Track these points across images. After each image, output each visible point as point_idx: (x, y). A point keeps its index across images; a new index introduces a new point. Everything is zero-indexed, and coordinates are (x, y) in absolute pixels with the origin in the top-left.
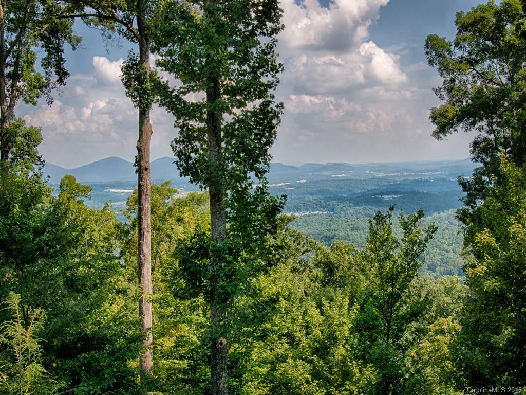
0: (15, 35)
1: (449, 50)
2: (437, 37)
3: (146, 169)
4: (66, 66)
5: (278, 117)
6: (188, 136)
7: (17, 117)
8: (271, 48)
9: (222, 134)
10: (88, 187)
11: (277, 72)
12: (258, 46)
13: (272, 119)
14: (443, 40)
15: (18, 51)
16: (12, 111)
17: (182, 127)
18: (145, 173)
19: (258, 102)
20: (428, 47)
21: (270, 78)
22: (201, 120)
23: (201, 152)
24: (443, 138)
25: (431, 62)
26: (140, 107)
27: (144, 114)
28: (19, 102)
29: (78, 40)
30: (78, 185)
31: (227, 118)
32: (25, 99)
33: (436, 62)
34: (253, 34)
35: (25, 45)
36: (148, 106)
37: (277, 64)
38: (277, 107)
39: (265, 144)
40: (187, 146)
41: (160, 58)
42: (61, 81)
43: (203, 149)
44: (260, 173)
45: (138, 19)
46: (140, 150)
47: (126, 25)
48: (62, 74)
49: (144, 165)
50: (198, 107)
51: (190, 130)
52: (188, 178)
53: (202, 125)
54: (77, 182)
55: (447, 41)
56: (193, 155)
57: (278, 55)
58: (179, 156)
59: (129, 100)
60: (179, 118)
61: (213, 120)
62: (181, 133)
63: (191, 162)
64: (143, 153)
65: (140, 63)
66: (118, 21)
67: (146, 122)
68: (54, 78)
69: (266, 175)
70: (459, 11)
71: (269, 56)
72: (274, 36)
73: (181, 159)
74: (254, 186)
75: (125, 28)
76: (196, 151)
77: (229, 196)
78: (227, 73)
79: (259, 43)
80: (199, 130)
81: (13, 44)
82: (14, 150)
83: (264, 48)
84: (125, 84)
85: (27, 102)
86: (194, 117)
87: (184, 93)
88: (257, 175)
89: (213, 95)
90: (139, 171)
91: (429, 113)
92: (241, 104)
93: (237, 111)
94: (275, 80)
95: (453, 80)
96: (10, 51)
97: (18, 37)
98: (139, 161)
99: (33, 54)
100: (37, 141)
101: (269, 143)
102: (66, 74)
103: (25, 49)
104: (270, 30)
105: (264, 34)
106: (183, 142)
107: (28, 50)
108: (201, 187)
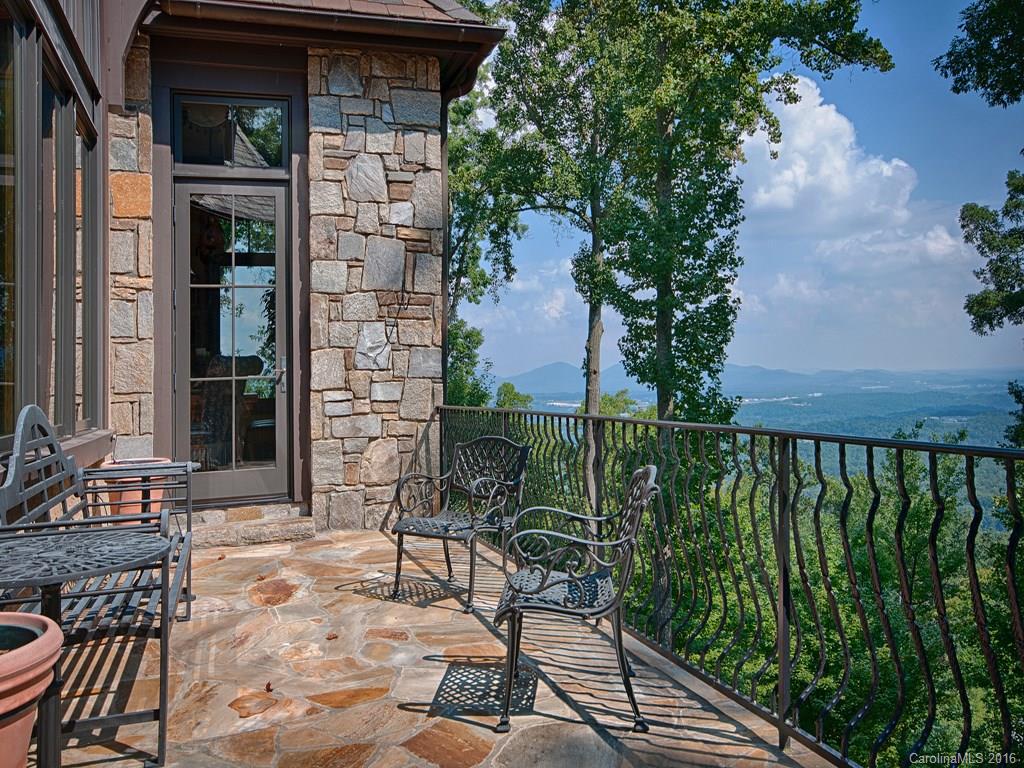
0: (462, 231)
1: (995, 221)
2: (976, 206)
3: (595, 372)
4: (513, 262)
5: (734, 313)
6: (637, 334)
7: (459, 318)
8: (731, 240)
9: (673, 331)
10: (528, 397)
11: (736, 266)
12: (716, 239)
13: (729, 314)
14: (985, 209)
15: (465, 247)
16: (455, 311)
17: (630, 325)
18: (594, 376)
19: (713, 298)
20: (964, 219)
21: (728, 272)
22: (652, 318)
23: (650, 350)
24: (989, 332)
25: (968, 238)
26: (591, 303)
27: (595, 311)
28: (463, 301)
29: (524, 229)
30: (517, 394)
31: (679, 315)
32: (469, 297)
33: (978, 236)
34: (710, 226)
35: (471, 240)
36: (599, 302)
37: (736, 257)
38: (734, 302)
39: (721, 343)
40: (635, 344)
41: (610, 256)
42: (508, 278)
43: (651, 347)
44: (713, 373)
45: (592, 208)
46: (588, 351)
47: (579, 214)
48: (510, 271)
49: (592, 367)
50: (646, 304)
51: (639, 328)
52: (635, 378)
53: (652, 323)
54: (516, 390)
55: (991, 210)
56: (641, 354)
57: (738, 247)
58: (626, 356)
59: (579, 296)
60: (627, 316)
61: (664, 316)
62: (629, 331)
63: (638, 361)
64: (592, 355)
65: (591, 255)
66: (571, 210)
67: (597, 318)
68: (502, 274)
69: (719, 375)
70: (1012, 170)
71: (728, 249)
72: (734, 227)
73: (628, 359)
74: (706, 386)
75: (577, 217)
76: (644, 350)
77: (679, 398)
78: (681, 268)
79: (717, 235)
80: (649, 327)
81: (459, 240)
82: (454, 353)
83: (723, 240)
84: (575, 278)
85: (470, 301)
86: (643, 315)
87: (633, 291)
88: (709, 375)
89: (664, 291)
90: (587, 375)
91: (964, 301)
92: (696, 300)
93: (690, 307)
94: (732, 273)
95: (1001, 260)
96: (456, 248)
97: (466, 233)
98: (587, 363)
99: (479, 249)
100: (479, 342)
101: (726, 340)
102: (513, 270)
103: (471, 245)
104: (729, 222)
105: (722, 227)
106: (631, 340)
107: (474, 245)
108: (649, 387)
